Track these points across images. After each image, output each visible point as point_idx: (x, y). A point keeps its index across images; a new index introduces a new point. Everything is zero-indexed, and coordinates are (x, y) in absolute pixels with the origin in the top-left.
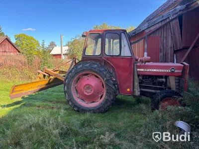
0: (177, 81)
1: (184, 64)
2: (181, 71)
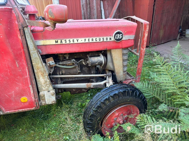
0: (125, 63)
1: (137, 21)
2: (132, 37)
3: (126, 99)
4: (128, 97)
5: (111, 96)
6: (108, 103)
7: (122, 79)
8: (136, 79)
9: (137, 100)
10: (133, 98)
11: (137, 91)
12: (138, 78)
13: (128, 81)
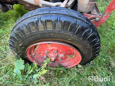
3: (66, 35)
4: (70, 34)
5: (41, 21)
6: (33, 30)
7: (84, 10)
8: (102, 16)
9: (85, 43)
10: (78, 39)
11: (91, 31)
12: (105, 15)
13: (91, 16)
